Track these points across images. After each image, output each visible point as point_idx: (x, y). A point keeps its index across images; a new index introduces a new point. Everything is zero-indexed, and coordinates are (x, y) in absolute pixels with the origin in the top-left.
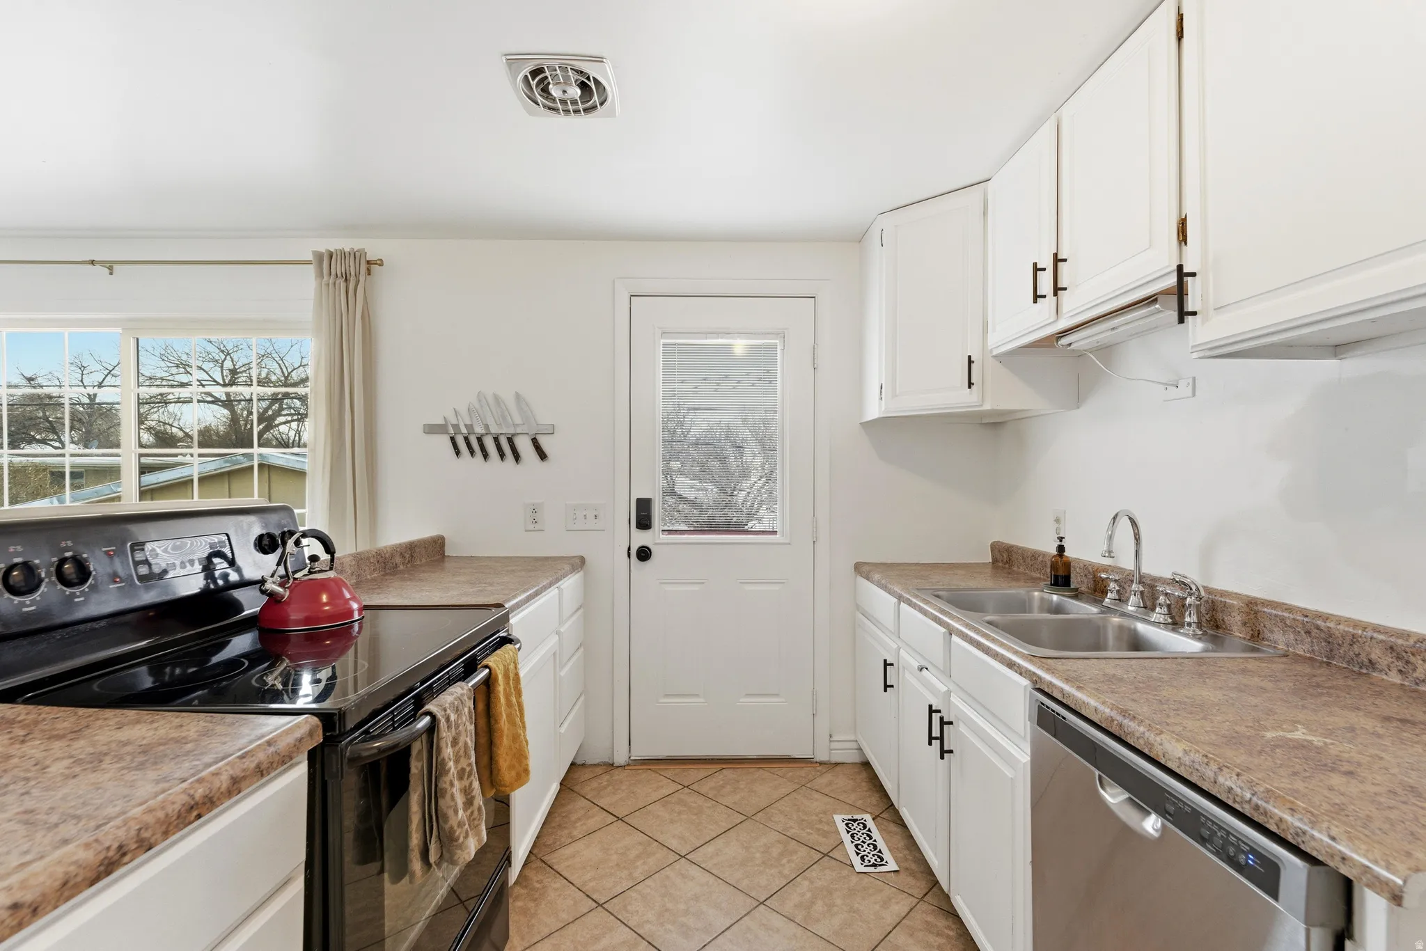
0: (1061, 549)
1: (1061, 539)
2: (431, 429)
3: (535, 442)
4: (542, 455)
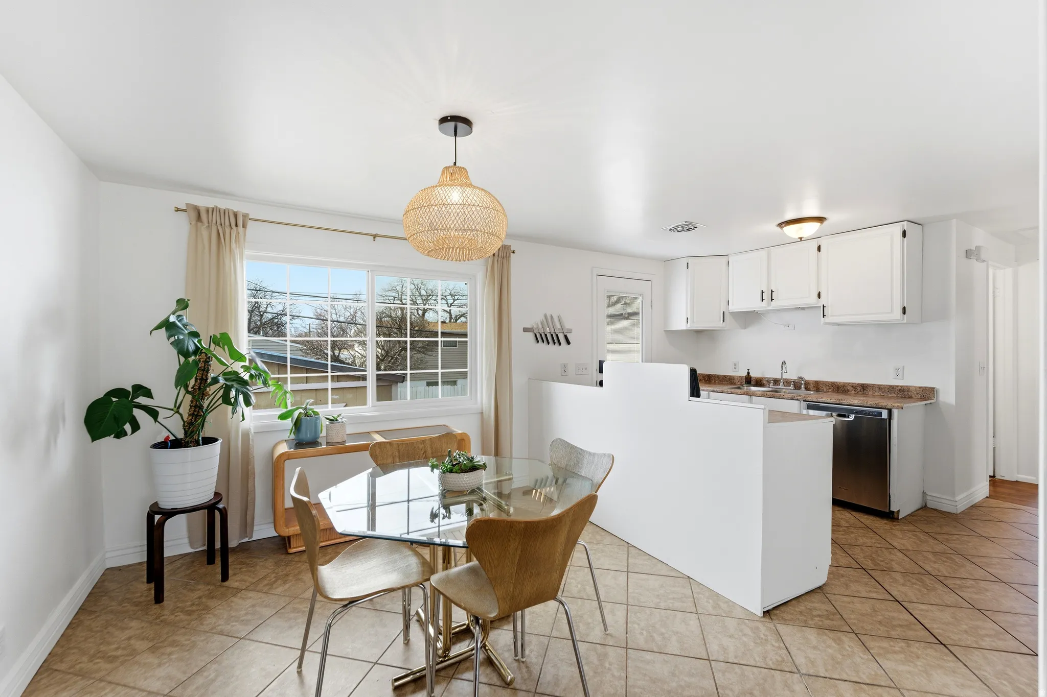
0: (748, 373)
1: (748, 370)
2: (525, 330)
3: (566, 337)
4: (568, 343)
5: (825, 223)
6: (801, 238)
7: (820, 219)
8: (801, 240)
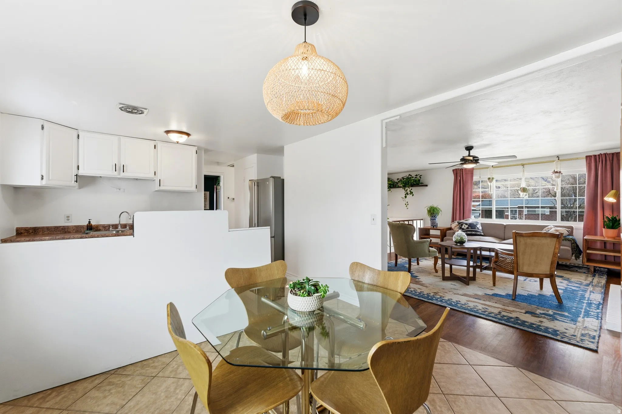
0: (90, 222)
5: (190, 137)
6: (178, 142)
7: (188, 135)
8: (178, 143)
